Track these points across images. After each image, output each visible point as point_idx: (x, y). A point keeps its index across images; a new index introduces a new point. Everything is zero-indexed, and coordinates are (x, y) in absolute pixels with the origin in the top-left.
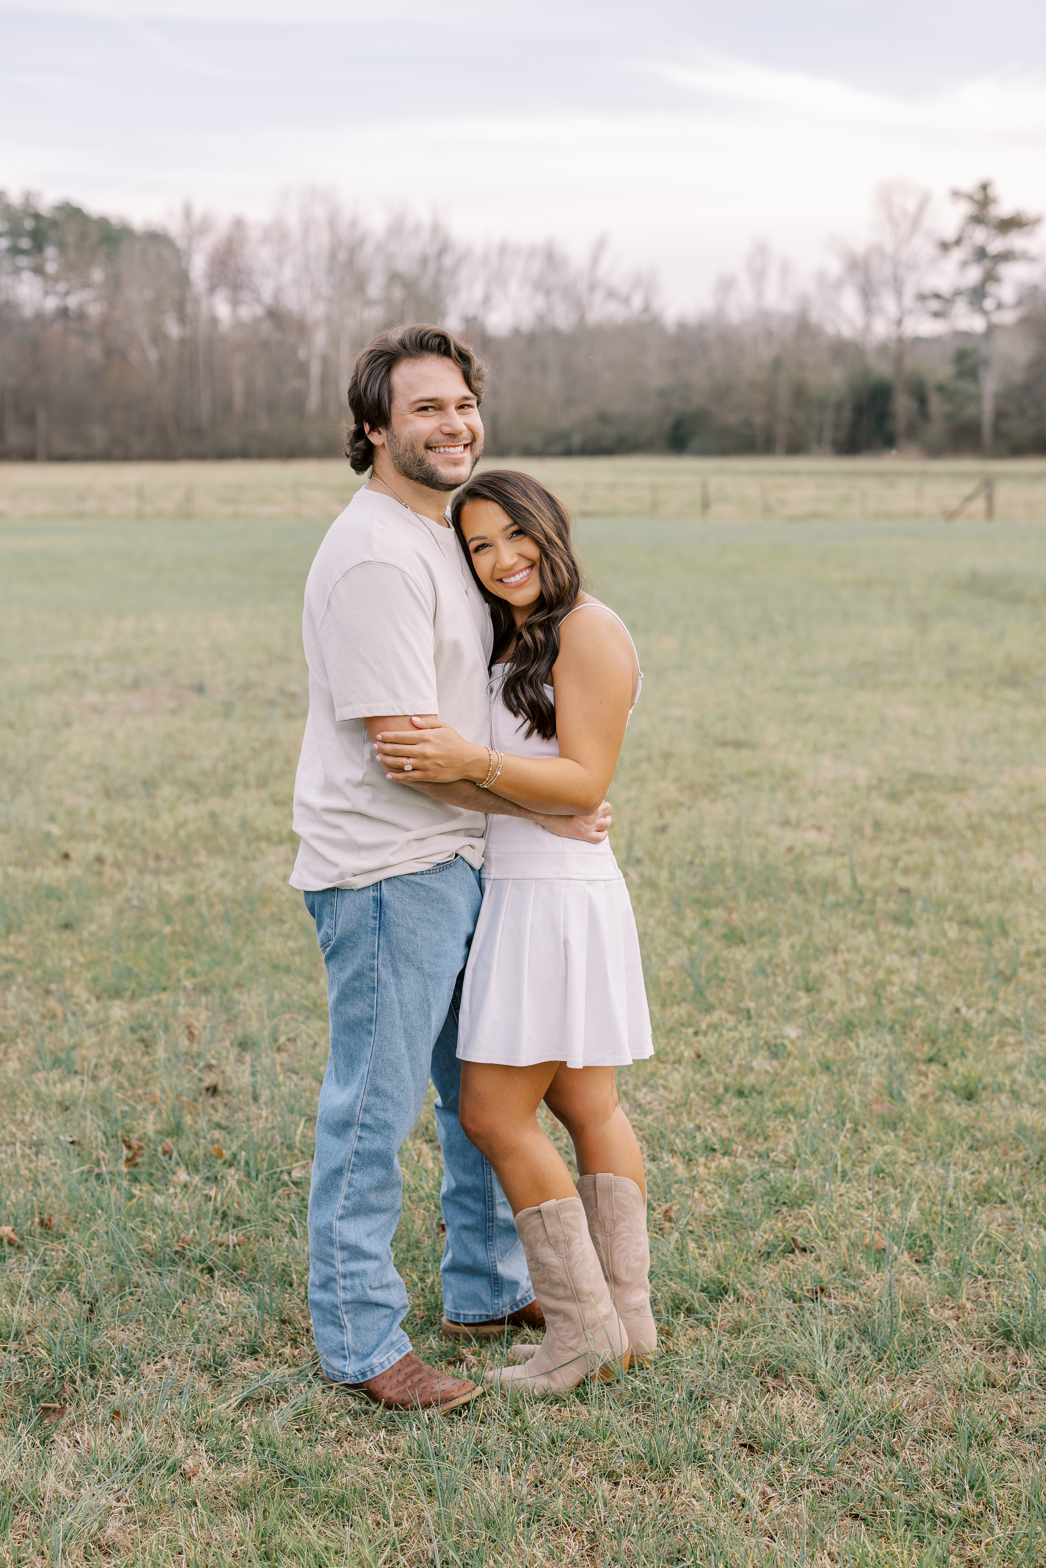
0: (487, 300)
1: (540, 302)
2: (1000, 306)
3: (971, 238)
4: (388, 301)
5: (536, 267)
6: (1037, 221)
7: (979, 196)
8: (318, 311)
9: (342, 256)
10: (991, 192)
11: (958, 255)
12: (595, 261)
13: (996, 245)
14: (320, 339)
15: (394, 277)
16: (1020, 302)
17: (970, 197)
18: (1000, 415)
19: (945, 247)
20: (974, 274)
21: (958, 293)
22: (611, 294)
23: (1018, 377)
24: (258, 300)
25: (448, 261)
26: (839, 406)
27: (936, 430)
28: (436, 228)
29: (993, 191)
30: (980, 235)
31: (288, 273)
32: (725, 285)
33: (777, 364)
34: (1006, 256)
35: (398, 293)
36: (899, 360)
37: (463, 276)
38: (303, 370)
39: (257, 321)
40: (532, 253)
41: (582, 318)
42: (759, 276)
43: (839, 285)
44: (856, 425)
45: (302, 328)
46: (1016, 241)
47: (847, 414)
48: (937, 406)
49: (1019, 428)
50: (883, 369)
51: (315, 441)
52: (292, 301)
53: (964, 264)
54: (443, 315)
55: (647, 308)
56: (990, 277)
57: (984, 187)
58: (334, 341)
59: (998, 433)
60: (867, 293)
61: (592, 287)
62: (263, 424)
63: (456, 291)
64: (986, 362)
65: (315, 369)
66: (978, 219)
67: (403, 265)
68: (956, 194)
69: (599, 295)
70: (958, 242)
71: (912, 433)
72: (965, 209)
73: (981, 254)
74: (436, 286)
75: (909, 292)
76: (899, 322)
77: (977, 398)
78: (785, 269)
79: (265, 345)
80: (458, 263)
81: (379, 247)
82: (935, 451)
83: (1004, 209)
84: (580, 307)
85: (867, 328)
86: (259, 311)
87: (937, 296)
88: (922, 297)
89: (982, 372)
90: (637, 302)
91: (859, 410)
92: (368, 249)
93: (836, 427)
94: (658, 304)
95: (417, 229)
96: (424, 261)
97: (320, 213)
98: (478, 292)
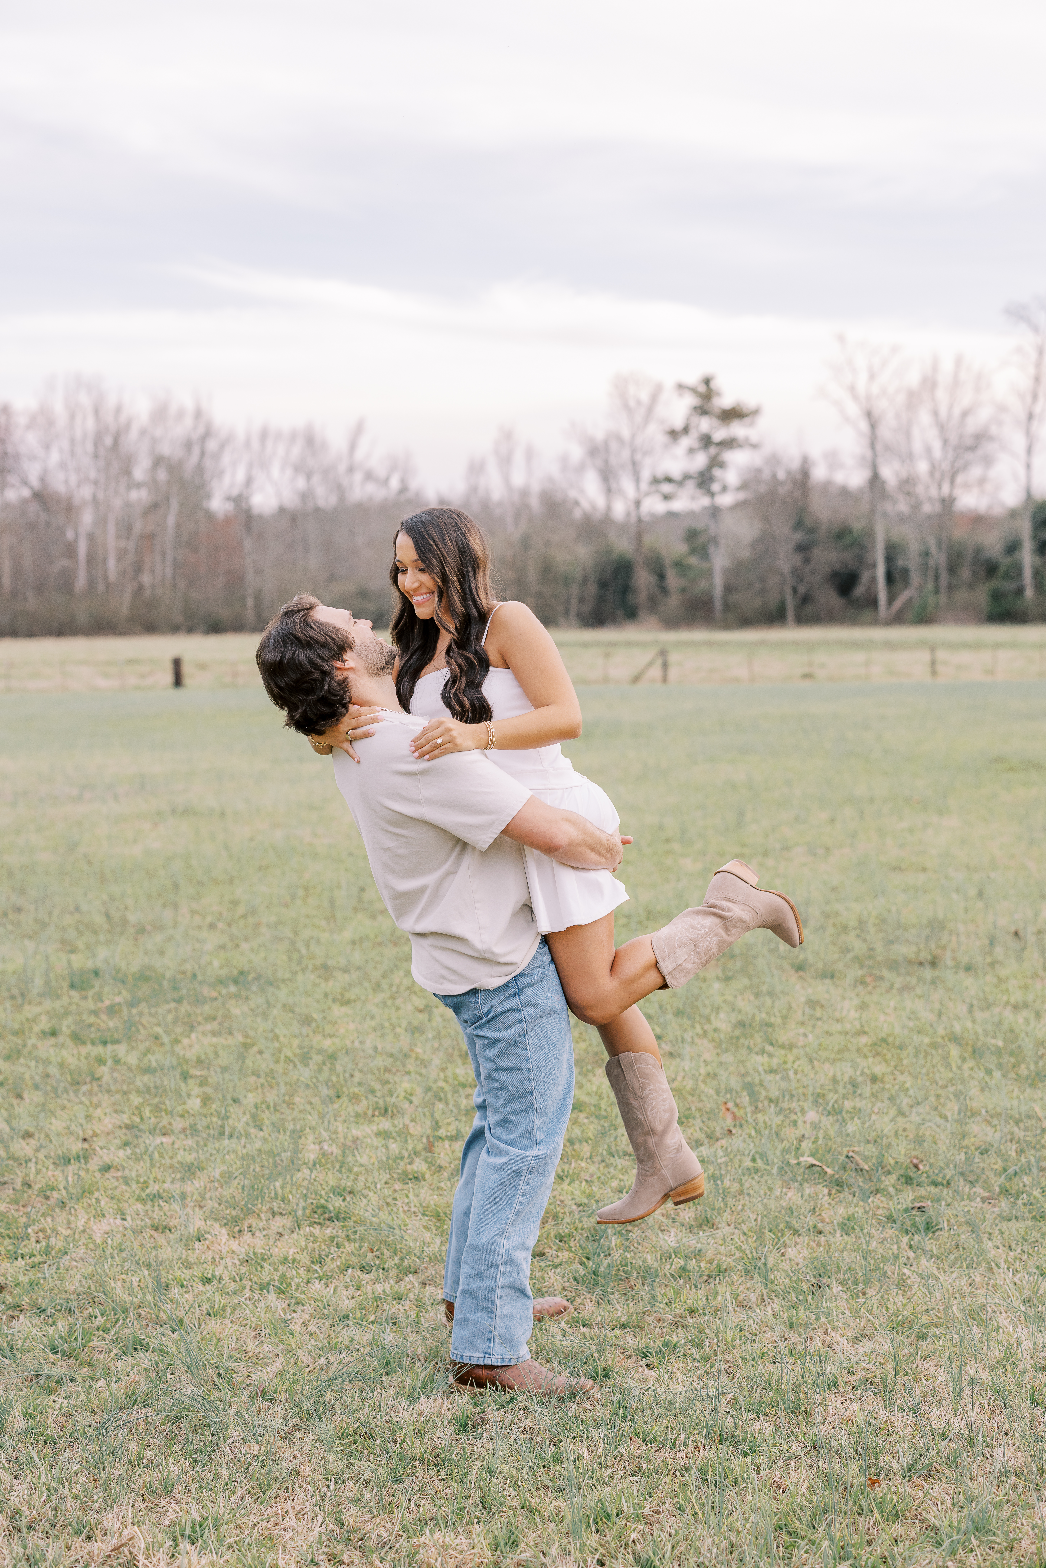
0: (249, 481)
1: (301, 483)
2: (725, 489)
3: (698, 426)
4: (152, 484)
5: (296, 451)
6: (756, 412)
7: (702, 389)
8: (86, 492)
9: (108, 441)
10: (714, 385)
11: (686, 442)
12: (353, 446)
13: (719, 435)
14: (87, 518)
15: (158, 461)
16: (744, 486)
17: (694, 390)
18: (729, 589)
19: (674, 434)
20: (700, 460)
21: (687, 477)
22: (369, 476)
23: (745, 554)
24: (25, 483)
25: (212, 445)
26: (585, 580)
27: (673, 602)
28: (198, 414)
29: (715, 385)
30: (705, 424)
31: (55, 457)
32: (476, 468)
33: (526, 542)
34: (729, 444)
35: (162, 475)
36: (639, 538)
37: (226, 459)
38: (70, 551)
39: (24, 501)
40: (293, 437)
41: (342, 498)
42: (505, 461)
43: (581, 469)
44: (601, 599)
45: (70, 509)
46: (738, 430)
47: (592, 589)
48: (673, 580)
49: (749, 600)
50: (623, 546)
51: (82, 619)
52: (59, 484)
53: (691, 451)
54: (209, 496)
55: (403, 490)
56: (716, 463)
57: (707, 382)
58: (101, 520)
59: (727, 606)
60: (607, 476)
61: (351, 470)
62: (32, 602)
63: (221, 474)
64: (715, 540)
65: (82, 549)
66: (702, 410)
67: (166, 449)
68: (681, 387)
69: (358, 477)
70: (686, 430)
71: (653, 604)
72: (689, 401)
73: (706, 441)
74: (200, 469)
75: (646, 475)
76: (638, 503)
77: (709, 573)
78: (530, 454)
79: (32, 526)
80: (222, 446)
81: (143, 432)
82: (672, 623)
83: (726, 401)
84: (340, 489)
85: (609, 508)
86: (26, 493)
87: (668, 480)
88: (656, 481)
89: (711, 549)
90: (395, 483)
91: (603, 584)
92: (134, 434)
93: (581, 600)
94: (414, 485)
95: (181, 414)
96: (188, 445)
97: (85, 400)
98: (240, 476)
